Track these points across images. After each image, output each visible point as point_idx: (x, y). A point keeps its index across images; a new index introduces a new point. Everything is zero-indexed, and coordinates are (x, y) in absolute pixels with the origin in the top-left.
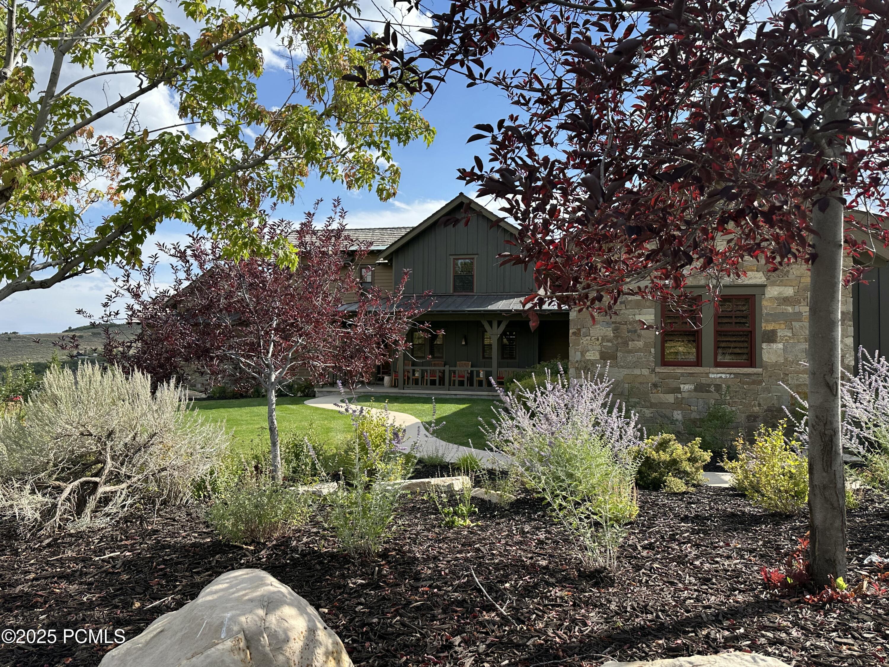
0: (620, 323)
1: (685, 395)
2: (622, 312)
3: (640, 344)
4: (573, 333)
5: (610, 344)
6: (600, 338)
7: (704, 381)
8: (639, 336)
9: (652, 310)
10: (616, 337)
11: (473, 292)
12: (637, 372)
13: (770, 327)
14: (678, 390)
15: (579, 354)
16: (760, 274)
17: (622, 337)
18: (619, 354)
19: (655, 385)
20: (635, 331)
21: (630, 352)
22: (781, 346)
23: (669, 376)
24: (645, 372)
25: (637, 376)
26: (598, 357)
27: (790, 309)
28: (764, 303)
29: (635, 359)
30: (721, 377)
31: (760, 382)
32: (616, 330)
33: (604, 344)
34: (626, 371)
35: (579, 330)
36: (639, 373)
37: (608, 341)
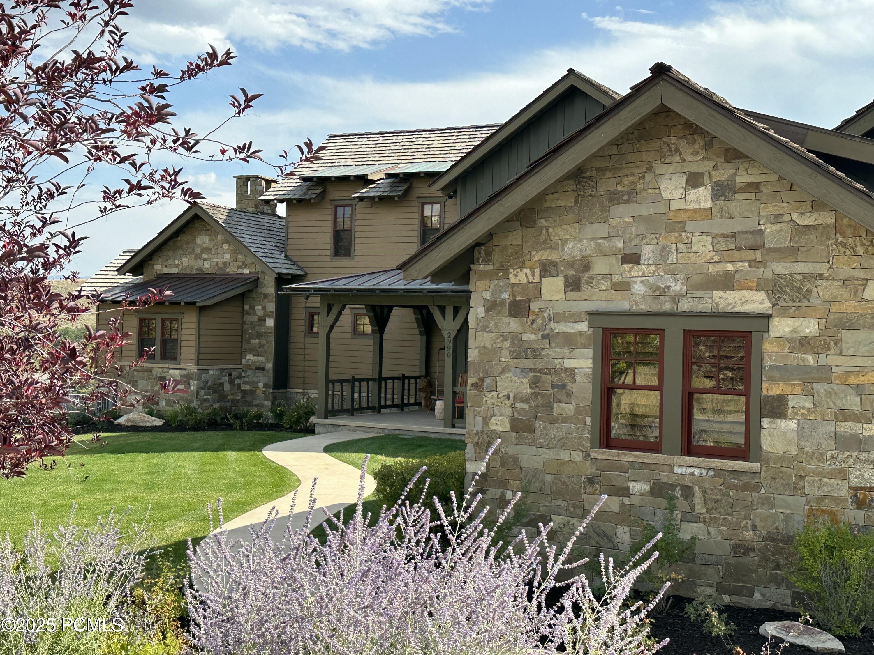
0: (540, 371)
1: (635, 500)
2: (544, 353)
3: (569, 409)
4: (472, 385)
5: (526, 407)
6: (512, 395)
7: (665, 477)
8: (569, 395)
9: (589, 352)
10: (535, 395)
12: (564, 455)
13: (776, 390)
14: (624, 491)
15: (479, 419)
16: (761, 295)
17: (543, 395)
18: (538, 423)
19: (591, 481)
20: (564, 386)
21: (554, 421)
22: (793, 425)
23: (612, 466)
24: (577, 456)
25: (563, 463)
26: (507, 427)
27: (811, 360)
28: (767, 347)
29: (561, 434)
30: (692, 474)
31: (756, 488)
32: (535, 383)
33: (518, 405)
34: (547, 454)
35: (481, 379)
36: (567, 459)
37: (524, 401)
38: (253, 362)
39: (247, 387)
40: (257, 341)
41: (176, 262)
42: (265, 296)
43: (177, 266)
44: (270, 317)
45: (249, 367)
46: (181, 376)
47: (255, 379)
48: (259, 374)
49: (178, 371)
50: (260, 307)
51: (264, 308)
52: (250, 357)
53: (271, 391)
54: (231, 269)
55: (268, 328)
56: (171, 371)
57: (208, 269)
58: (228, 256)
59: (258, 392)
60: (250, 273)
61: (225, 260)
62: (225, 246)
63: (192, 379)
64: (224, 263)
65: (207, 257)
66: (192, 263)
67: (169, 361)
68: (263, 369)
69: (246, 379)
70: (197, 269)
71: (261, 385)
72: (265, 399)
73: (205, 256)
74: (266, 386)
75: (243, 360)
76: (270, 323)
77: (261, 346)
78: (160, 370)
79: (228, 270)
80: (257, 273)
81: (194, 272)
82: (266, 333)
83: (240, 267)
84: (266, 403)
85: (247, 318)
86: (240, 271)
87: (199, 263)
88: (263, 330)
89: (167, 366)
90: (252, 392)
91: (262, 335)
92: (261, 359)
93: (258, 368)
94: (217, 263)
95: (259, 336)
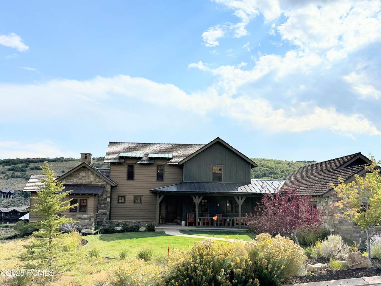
1: (362, 234)
11: (222, 181)
15: (333, 222)
18: (344, 222)
19: (354, 231)
23: (357, 228)
24: (351, 227)
25: (349, 229)
26: (338, 223)
29: (348, 223)
33: (340, 219)
34: (346, 227)
38: (102, 212)
39: (100, 220)
40: (104, 205)
41: (71, 180)
42: (107, 191)
43: (72, 182)
44: (108, 198)
45: (100, 214)
46: (88, 217)
47: (102, 217)
48: (104, 216)
49: (87, 216)
50: (105, 195)
51: (106, 195)
52: (101, 210)
53: (109, 221)
54: (94, 183)
55: (108, 201)
56: (84, 216)
57: (85, 183)
58: (92, 179)
59: (103, 221)
60: (101, 184)
61: (91, 180)
62: (92, 176)
63: (92, 218)
64: (91, 181)
65: (84, 179)
66: (78, 181)
67: (83, 212)
68: (106, 214)
69: (99, 218)
70: (80, 183)
71: (105, 219)
72: (106, 224)
73: (83, 179)
74: (106, 219)
75: (98, 212)
76: (109, 200)
77: (105, 207)
78: (79, 215)
79: (92, 183)
80: (104, 184)
81: (79, 184)
82: (107, 203)
83: (97, 183)
84: (107, 225)
85: (100, 199)
86: (97, 184)
87: (81, 181)
88: (106, 202)
89: (82, 214)
90: (102, 222)
91: (105, 203)
92: (105, 211)
93: (103, 214)
94: (88, 181)
95: (104, 204)
